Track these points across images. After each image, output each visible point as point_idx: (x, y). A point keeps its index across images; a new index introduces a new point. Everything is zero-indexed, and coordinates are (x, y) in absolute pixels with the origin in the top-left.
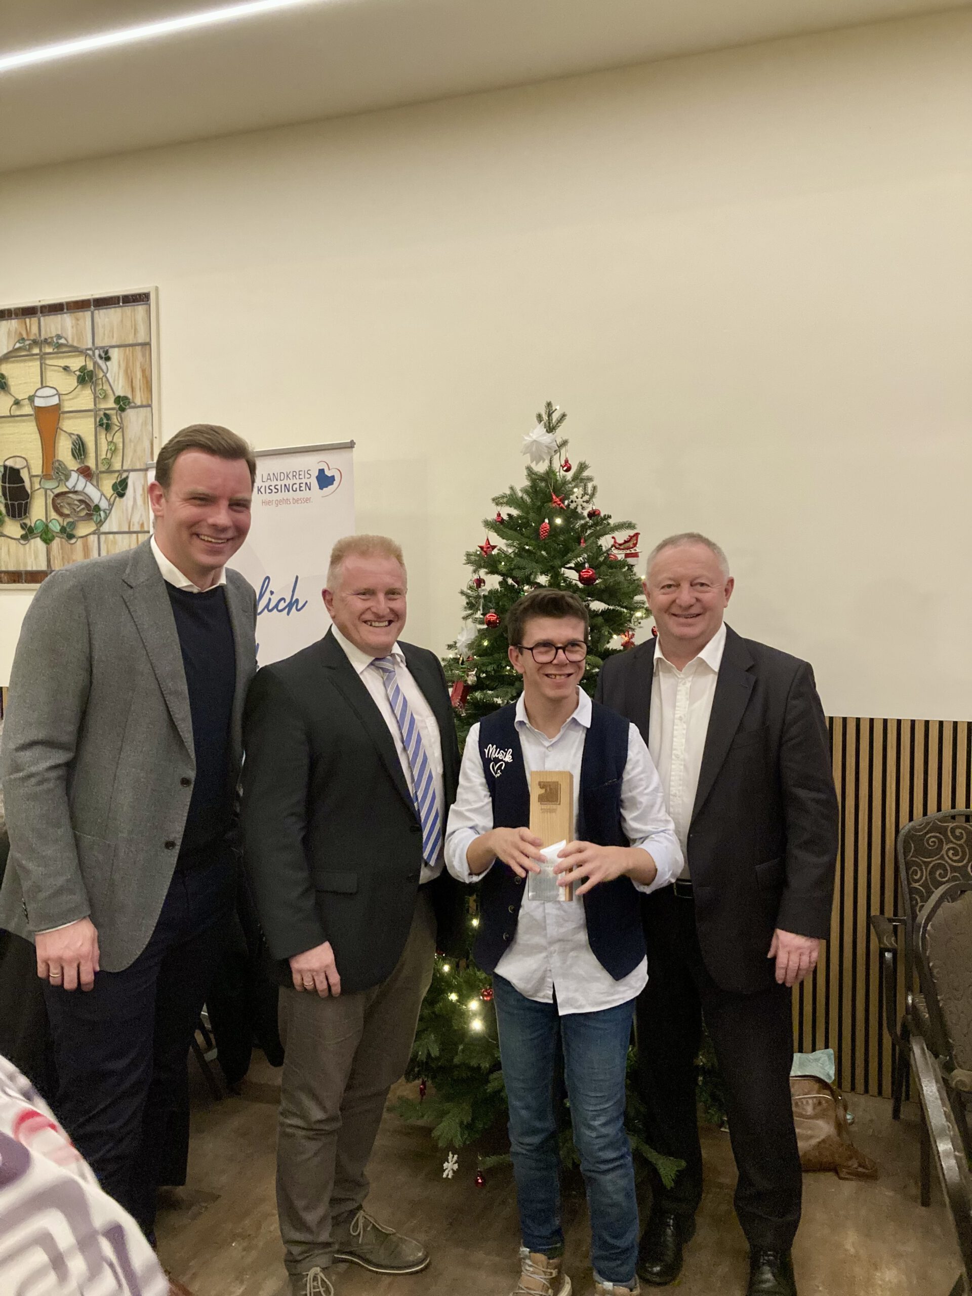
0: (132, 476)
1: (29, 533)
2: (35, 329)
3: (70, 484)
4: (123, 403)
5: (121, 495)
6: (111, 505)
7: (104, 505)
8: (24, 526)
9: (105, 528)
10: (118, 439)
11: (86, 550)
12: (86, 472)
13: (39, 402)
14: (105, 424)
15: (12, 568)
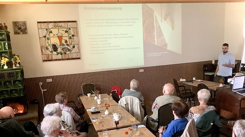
0: (75, 45)
1: (58, 54)
2: (57, 25)
3: (65, 46)
4: (73, 36)
5: (74, 48)
6: (72, 49)
7: (71, 49)
8: (57, 53)
9: (71, 52)
10: (73, 40)
11: (68, 55)
12: (68, 45)
13: (58, 35)
14: (70, 38)
15: (55, 59)
